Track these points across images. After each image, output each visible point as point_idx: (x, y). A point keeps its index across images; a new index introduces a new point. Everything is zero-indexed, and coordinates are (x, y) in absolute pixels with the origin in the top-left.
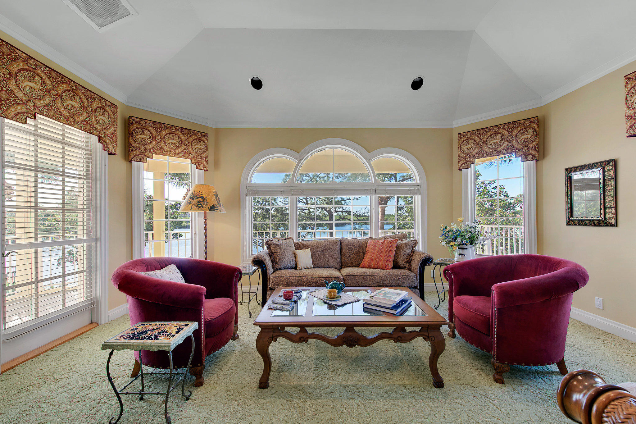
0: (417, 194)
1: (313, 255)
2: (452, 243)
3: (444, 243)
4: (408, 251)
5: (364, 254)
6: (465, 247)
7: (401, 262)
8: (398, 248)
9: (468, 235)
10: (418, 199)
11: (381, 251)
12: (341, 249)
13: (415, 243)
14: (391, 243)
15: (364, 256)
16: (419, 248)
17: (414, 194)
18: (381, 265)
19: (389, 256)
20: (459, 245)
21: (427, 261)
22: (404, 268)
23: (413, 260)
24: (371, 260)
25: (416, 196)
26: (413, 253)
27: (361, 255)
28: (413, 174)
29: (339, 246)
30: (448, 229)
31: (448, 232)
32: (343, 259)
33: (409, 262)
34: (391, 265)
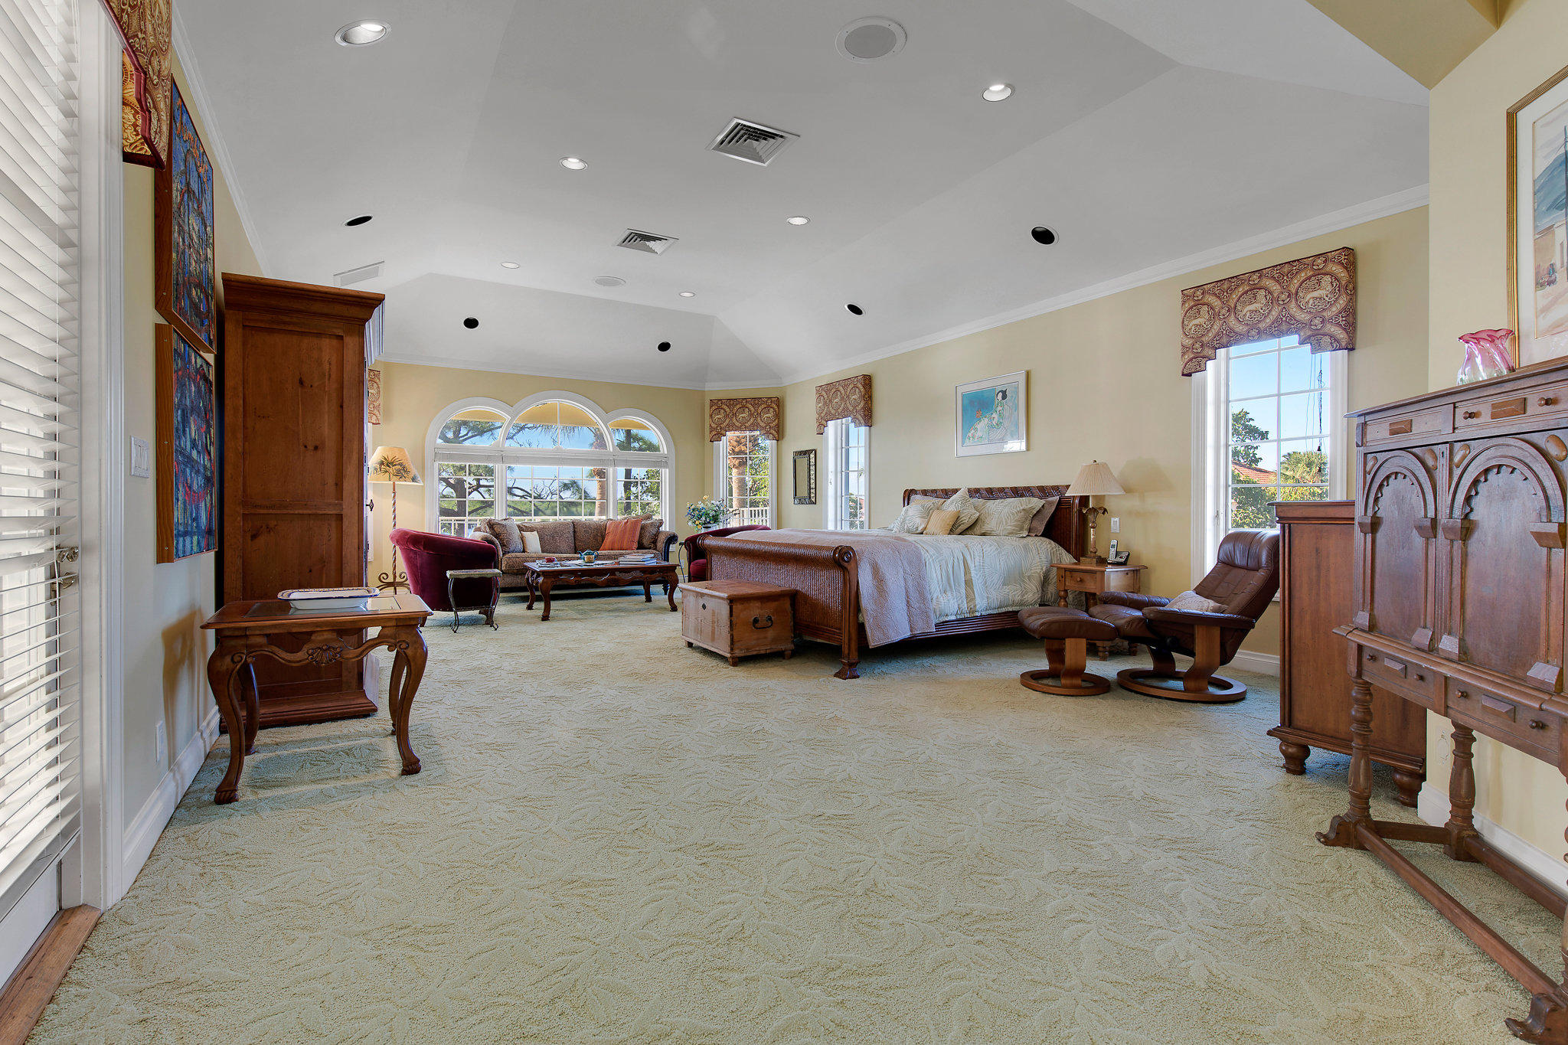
0: (665, 467)
1: (541, 539)
2: (697, 522)
3: (690, 523)
4: (653, 531)
5: (603, 537)
6: (709, 525)
7: (646, 542)
8: (643, 528)
9: (712, 513)
10: (665, 473)
11: (624, 532)
12: (574, 532)
13: (661, 523)
14: (636, 523)
15: (603, 540)
16: (666, 528)
17: (661, 467)
18: (624, 547)
19: (633, 536)
20: (705, 524)
21: (672, 539)
22: (650, 548)
23: (659, 539)
24: (613, 543)
25: (663, 470)
26: (658, 533)
27: (600, 539)
28: (661, 447)
29: (572, 529)
30: (693, 507)
31: (693, 510)
32: (578, 543)
33: (655, 542)
34: (636, 545)
